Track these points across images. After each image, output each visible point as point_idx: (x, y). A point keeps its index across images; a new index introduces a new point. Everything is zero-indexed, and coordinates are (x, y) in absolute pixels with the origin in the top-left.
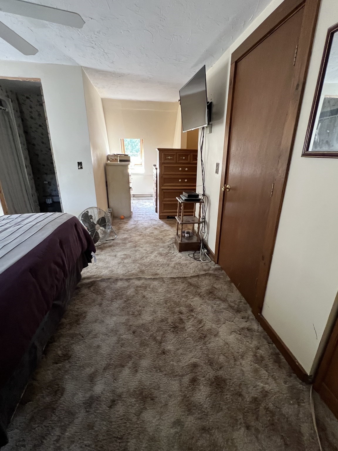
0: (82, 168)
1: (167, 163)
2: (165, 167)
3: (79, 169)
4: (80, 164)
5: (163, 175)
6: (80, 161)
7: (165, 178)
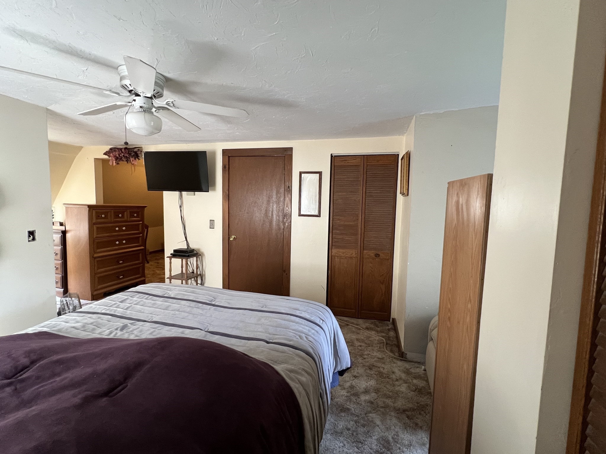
0: (34, 239)
1: (100, 223)
2: (97, 228)
3: (29, 241)
4: (31, 233)
5: (95, 238)
6: (31, 229)
7: (98, 243)
